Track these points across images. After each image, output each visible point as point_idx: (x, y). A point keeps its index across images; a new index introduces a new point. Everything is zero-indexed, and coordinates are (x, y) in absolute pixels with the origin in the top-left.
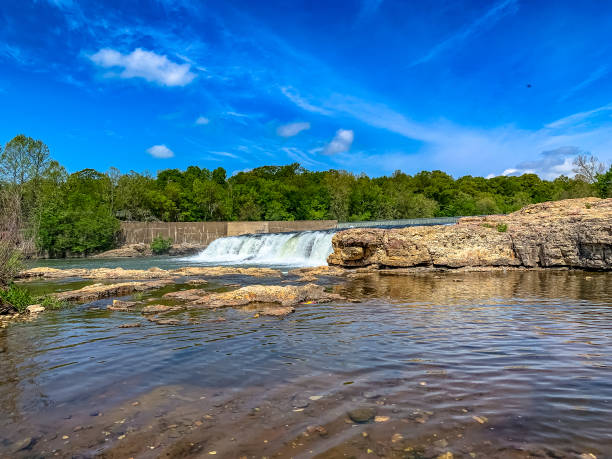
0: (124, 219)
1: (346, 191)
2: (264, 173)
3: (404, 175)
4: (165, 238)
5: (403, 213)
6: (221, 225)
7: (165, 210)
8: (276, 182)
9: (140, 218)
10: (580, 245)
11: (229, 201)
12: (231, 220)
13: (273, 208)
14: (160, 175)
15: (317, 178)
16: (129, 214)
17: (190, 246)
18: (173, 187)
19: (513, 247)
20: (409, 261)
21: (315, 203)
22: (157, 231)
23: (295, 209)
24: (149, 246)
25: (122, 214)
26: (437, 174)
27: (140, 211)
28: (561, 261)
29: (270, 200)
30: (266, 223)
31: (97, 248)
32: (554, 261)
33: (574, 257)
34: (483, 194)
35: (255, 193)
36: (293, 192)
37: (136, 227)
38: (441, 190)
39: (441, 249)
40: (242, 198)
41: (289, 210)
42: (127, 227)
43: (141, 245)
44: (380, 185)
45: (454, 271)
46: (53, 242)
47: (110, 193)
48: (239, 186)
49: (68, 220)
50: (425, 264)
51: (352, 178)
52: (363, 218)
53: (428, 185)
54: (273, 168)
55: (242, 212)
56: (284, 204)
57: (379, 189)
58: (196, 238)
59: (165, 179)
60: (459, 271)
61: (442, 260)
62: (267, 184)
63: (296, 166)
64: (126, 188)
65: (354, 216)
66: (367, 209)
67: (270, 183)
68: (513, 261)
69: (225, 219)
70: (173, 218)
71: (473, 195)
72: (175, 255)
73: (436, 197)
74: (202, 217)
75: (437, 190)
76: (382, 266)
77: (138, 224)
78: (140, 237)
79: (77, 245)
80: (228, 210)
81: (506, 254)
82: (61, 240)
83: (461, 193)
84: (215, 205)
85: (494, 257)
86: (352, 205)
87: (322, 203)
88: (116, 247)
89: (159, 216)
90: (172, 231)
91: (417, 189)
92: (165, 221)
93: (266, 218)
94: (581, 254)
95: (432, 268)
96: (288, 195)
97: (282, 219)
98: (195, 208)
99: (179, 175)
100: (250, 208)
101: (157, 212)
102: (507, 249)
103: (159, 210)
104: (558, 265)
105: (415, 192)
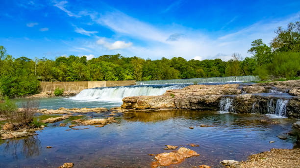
0: (41, 80)
1: (141, 67)
2: (105, 58)
3: (166, 59)
4: (60, 89)
5: (166, 76)
6: (85, 82)
7: (59, 76)
8: (110, 63)
9: (48, 80)
10: (190, 103)
11: (88, 71)
12: (90, 80)
13: (108, 74)
14: (57, 60)
15: (128, 60)
16: (44, 78)
17: (72, 92)
18: (63, 66)
19: (174, 102)
20: (144, 107)
21: (127, 72)
22: (57, 86)
23: (118, 75)
24: (53, 92)
25: (40, 78)
26: (180, 58)
27: (49, 77)
28: (186, 107)
29: (107, 71)
30: (105, 82)
31: (29, 94)
32: (184, 107)
33: (188, 106)
34: (199, 67)
35: (100, 68)
36: (117, 67)
37: (47, 84)
38: (181, 66)
39: (153, 104)
40: (94, 70)
41: (116, 75)
42: (43, 84)
43: (50, 92)
44: (156, 64)
45: (156, 110)
46: (9, 91)
47: (34, 69)
48: (93, 65)
49: (16, 81)
50: (148, 108)
51: (143, 60)
52: (148, 78)
53: (176, 64)
54: (109, 56)
55: (95, 76)
56: (113, 72)
57: (155, 65)
58: (74, 89)
59: (59, 61)
60: (158, 110)
61: (153, 107)
62: (105, 64)
63: (119, 55)
64: (42, 67)
65: (144, 77)
66: (150, 74)
67: (107, 63)
68: (174, 106)
69: (87, 80)
70: (64, 80)
71: (195, 68)
72: (65, 96)
73: (179, 69)
74: (76, 79)
75: (179, 66)
76: (137, 109)
77: (48, 83)
78: (49, 89)
79: (20, 92)
80: (88, 75)
81: (172, 105)
82: (13, 90)
83: (189, 67)
84: (82, 74)
86: (143, 72)
87: (130, 72)
88: (38, 93)
89: (57, 79)
90: (63, 86)
91: (171, 65)
92: (60, 81)
93: (106, 79)
94: (190, 105)
95: (150, 109)
96: (115, 69)
97: (112, 79)
98: (73, 74)
99: (66, 59)
100: (98, 74)
101: (56, 77)
102: (173, 103)
103: (57, 76)
104: (185, 108)
105: (171, 67)
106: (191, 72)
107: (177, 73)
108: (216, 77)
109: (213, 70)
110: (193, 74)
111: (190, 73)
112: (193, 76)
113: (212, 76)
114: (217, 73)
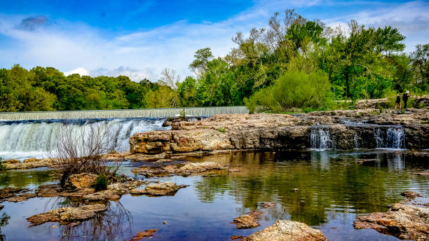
5: (25, 104)
10: (261, 139)
20: (191, 149)
26: (50, 70)
32: (250, 146)
33: (257, 144)
34: (91, 90)
38: (57, 84)
39: (205, 142)
53: (45, 80)
60: (212, 153)
68: (231, 147)
71: (83, 91)
73: (51, 90)
75: (53, 84)
81: (228, 144)
83: (73, 88)
85: (223, 145)
91: (35, 82)
95: (202, 152)
102: (229, 141)
104: (251, 148)
105: (34, 86)
106: (78, 99)
107: (50, 98)
108: (123, 109)
109: (118, 96)
110: (80, 102)
111: (74, 101)
112: (80, 107)
113: (116, 107)
114: (124, 101)
